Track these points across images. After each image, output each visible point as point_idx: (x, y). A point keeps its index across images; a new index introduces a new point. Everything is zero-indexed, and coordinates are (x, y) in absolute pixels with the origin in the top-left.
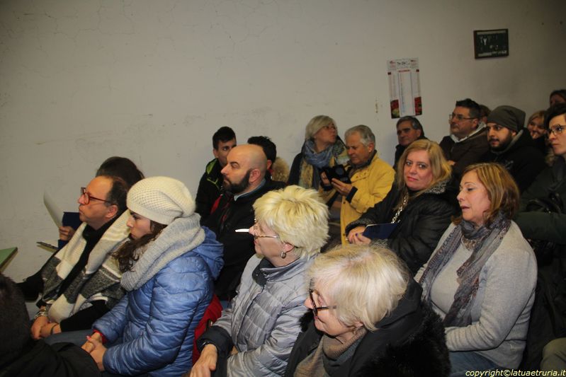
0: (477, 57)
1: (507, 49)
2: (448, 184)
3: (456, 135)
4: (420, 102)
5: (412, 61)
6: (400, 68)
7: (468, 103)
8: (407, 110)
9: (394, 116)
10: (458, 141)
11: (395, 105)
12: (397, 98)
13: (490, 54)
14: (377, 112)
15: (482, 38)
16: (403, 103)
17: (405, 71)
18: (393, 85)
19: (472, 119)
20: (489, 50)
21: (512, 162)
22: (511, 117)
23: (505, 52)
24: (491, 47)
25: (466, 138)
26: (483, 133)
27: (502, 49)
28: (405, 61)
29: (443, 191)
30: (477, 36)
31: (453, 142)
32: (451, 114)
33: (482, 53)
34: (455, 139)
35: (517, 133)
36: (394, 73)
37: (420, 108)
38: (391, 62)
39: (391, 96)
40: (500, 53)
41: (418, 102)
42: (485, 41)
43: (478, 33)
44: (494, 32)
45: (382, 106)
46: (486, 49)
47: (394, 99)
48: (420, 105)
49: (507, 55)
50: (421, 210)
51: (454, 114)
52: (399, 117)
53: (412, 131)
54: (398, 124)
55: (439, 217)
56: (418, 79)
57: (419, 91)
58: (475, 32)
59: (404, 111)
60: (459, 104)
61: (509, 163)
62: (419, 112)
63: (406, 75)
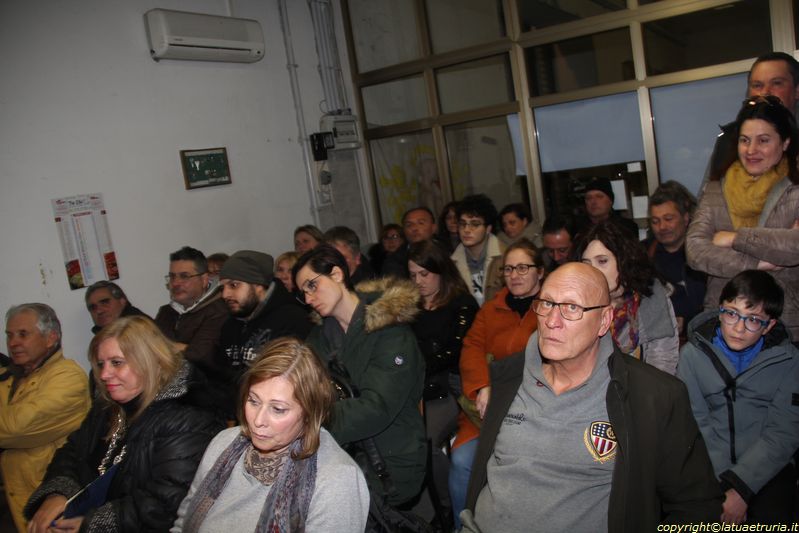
0: (189, 187)
1: (229, 175)
2: (187, 378)
3: (181, 303)
4: (114, 259)
5: (93, 198)
6: (76, 209)
7: (188, 253)
8: (96, 273)
9: (74, 286)
10: (184, 312)
11: (73, 268)
12: (77, 257)
13: (206, 182)
14: (44, 283)
15: (192, 160)
16: (87, 264)
17: (84, 214)
18: (65, 237)
19: (200, 275)
20: (205, 178)
21: (268, 330)
22: (252, 266)
23: (226, 179)
24: (207, 172)
25: (195, 305)
26: (218, 296)
27: (223, 175)
28: (81, 199)
29: (184, 390)
30: (186, 158)
31: (177, 313)
32: (168, 274)
33: (195, 181)
34: (180, 309)
35: (266, 288)
36: (67, 218)
37: (114, 269)
38: (59, 202)
39: (66, 255)
40: (219, 180)
41: (111, 260)
42: (197, 164)
43: (187, 154)
44: (209, 152)
45: (51, 272)
46: (201, 176)
47: (70, 260)
48: (115, 265)
49: (229, 182)
50: (156, 431)
51: (172, 275)
52: (82, 286)
53: (113, 303)
54: (88, 296)
55: (188, 435)
56: (106, 226)
57: (110, 244)
58: (183, 153)
59: (90, 277)
60: (175, 257)
61: (264, 333)
62: (115, 274)
63: (86, 221)
